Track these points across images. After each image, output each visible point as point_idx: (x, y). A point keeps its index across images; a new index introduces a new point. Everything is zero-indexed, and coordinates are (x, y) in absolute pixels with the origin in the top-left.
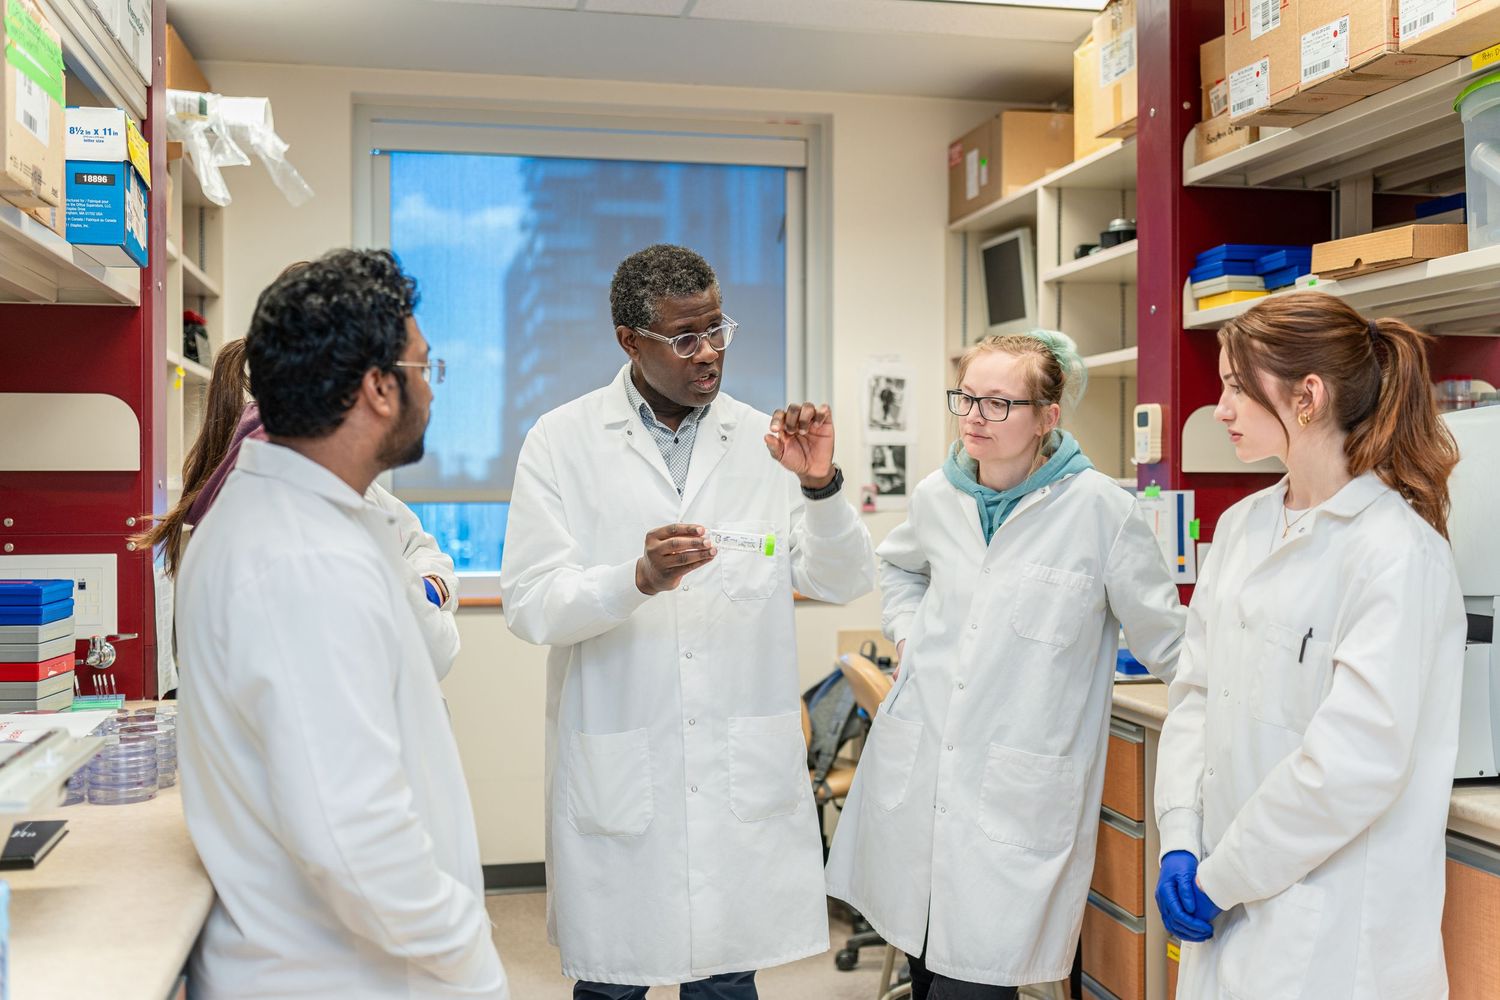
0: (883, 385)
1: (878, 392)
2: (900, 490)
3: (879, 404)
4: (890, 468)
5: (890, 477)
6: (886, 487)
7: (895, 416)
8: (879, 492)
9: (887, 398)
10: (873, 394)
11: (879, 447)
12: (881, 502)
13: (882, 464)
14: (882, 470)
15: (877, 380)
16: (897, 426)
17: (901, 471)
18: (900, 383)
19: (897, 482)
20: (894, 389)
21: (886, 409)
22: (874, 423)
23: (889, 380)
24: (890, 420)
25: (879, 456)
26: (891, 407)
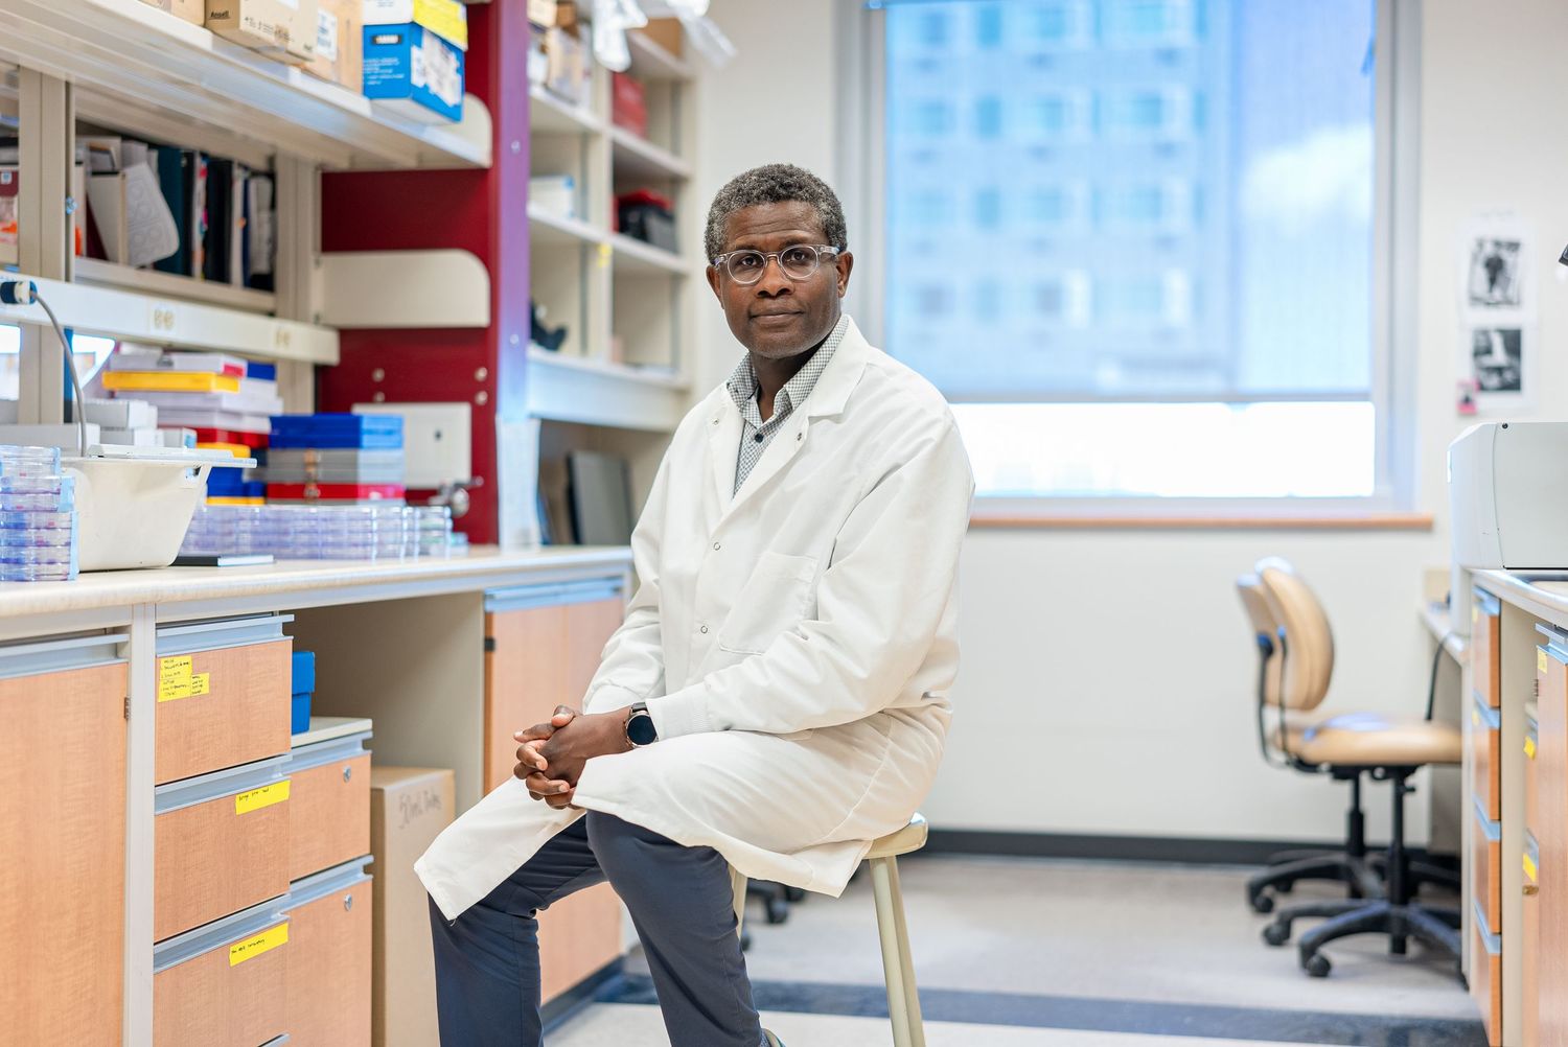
0: (1489, 250)
1: (1482, 259)
2: (1514, 386)
3: (1482, 275)
4: (1499, 357)
5: (1499, 370)
6: (1494, 381)
7: (1505, 290)
8: (1482, 388)
9: (1495, 268)
10: (1475, 258)
11: (1485, 333)
12: (1484, 401)
13: (1488, 351)
14: (1488, 361)
15: (1481, 244)
16: (1508, 302)
17: (1514, 362)
18: (1514, 246)
19: (1509, 376)
20: (1506, 255)
21: (1493, 281)
22: (1475, 300)
23: (1498, 244)
24: (1497, 294)
25: (1483, 344)
26: (1500, 279)
